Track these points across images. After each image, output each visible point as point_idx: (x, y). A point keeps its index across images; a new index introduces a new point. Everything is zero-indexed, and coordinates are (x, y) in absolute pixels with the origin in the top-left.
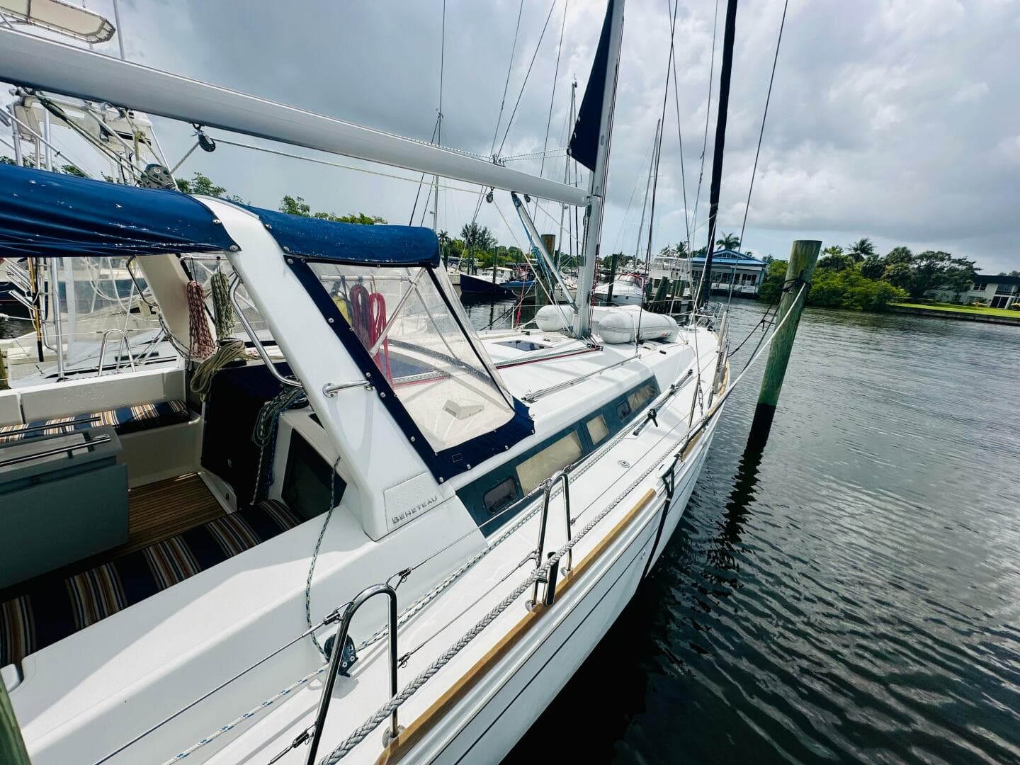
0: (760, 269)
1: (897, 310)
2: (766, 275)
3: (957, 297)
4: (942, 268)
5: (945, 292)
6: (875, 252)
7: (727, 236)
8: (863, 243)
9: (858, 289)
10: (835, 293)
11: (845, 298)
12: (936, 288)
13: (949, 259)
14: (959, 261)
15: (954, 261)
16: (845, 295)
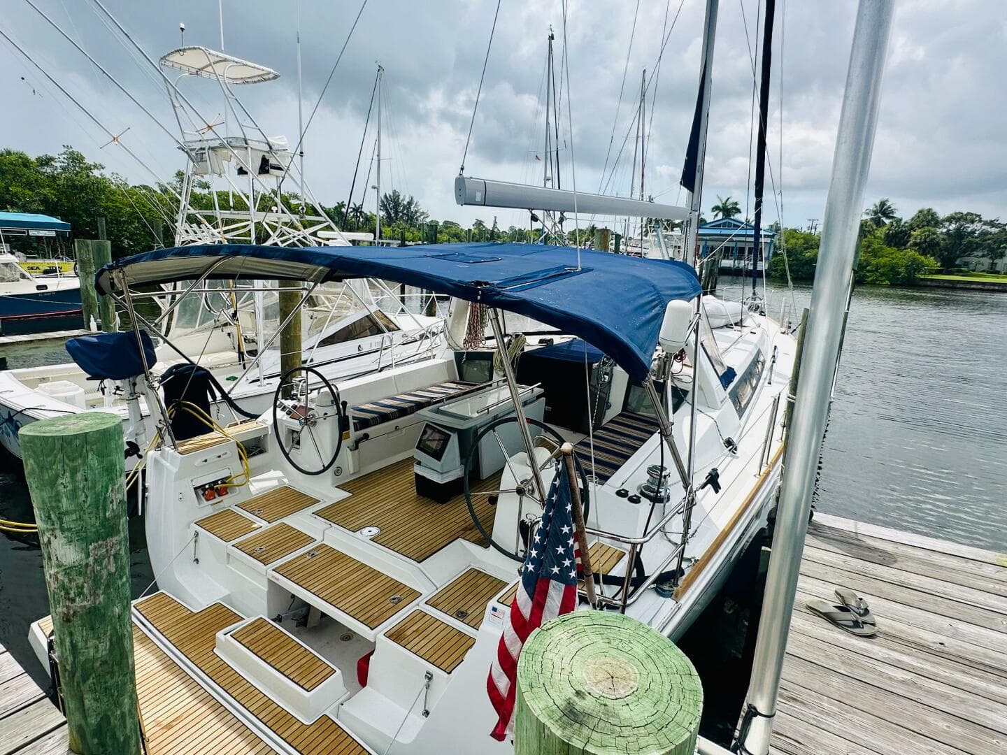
1: (928, 283)
2: (775, 247)
3: (993, 265)
4: (973, 232)
6: (897, 215)
7: (724, 201)
8: (883, 204)
9: (883, 261)
11: (868, 271)
12: (969, 255)
13: (980, 221)
14: (992, 224)
15: (986, 223)
16: (868, 268)
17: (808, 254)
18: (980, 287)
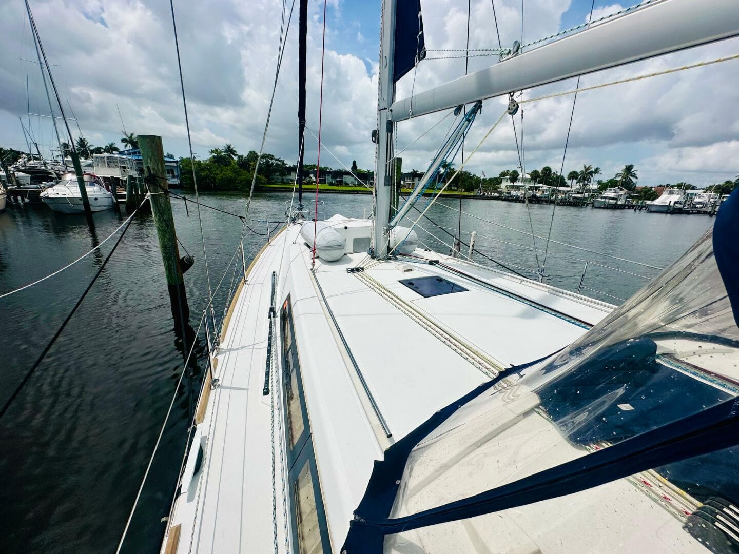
0: (175, 165)
1: (265, 189)
2: (180, 169)
3: (282, 179)
4: (272, 164)
5: (277, 176)
6: (239, 153)
7: (129, 136)
8: (229, 147)
9: (243, 177)
10: (231, 181)
11: (237, 183)
12: (274, 175)
13: (274, 159)
14: (278, 160)
15: (276, 160)
16: (237, 181)
17: (203, 174)
18: (284, 190)
